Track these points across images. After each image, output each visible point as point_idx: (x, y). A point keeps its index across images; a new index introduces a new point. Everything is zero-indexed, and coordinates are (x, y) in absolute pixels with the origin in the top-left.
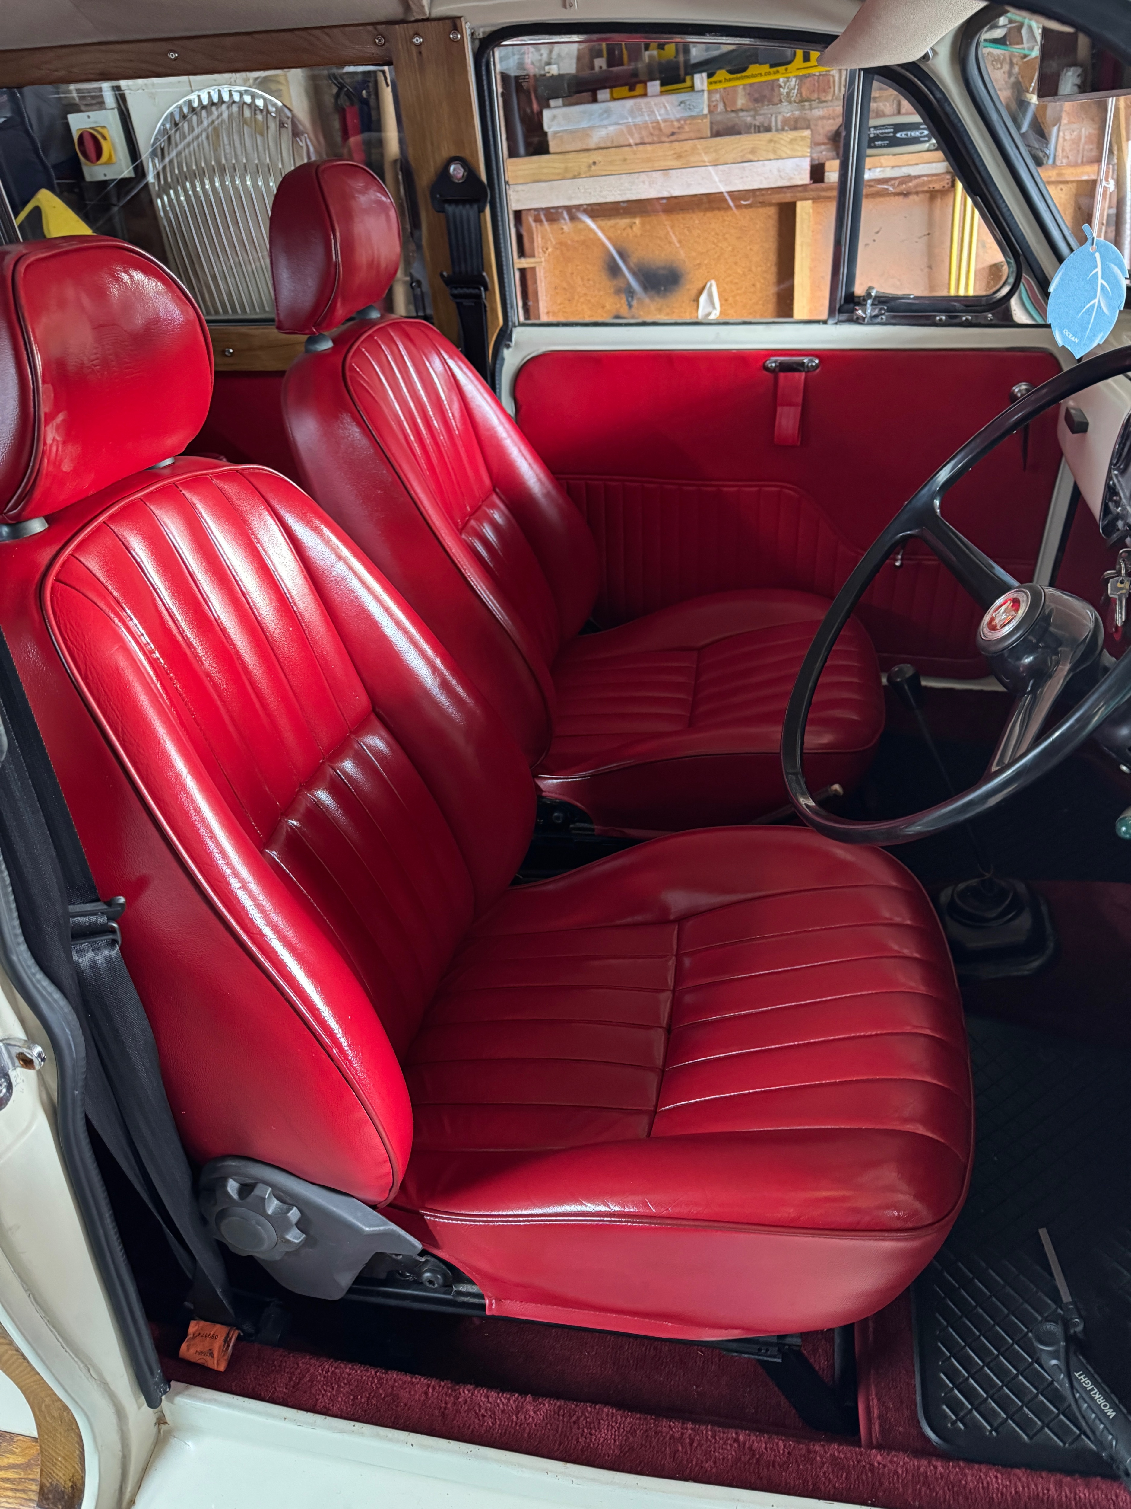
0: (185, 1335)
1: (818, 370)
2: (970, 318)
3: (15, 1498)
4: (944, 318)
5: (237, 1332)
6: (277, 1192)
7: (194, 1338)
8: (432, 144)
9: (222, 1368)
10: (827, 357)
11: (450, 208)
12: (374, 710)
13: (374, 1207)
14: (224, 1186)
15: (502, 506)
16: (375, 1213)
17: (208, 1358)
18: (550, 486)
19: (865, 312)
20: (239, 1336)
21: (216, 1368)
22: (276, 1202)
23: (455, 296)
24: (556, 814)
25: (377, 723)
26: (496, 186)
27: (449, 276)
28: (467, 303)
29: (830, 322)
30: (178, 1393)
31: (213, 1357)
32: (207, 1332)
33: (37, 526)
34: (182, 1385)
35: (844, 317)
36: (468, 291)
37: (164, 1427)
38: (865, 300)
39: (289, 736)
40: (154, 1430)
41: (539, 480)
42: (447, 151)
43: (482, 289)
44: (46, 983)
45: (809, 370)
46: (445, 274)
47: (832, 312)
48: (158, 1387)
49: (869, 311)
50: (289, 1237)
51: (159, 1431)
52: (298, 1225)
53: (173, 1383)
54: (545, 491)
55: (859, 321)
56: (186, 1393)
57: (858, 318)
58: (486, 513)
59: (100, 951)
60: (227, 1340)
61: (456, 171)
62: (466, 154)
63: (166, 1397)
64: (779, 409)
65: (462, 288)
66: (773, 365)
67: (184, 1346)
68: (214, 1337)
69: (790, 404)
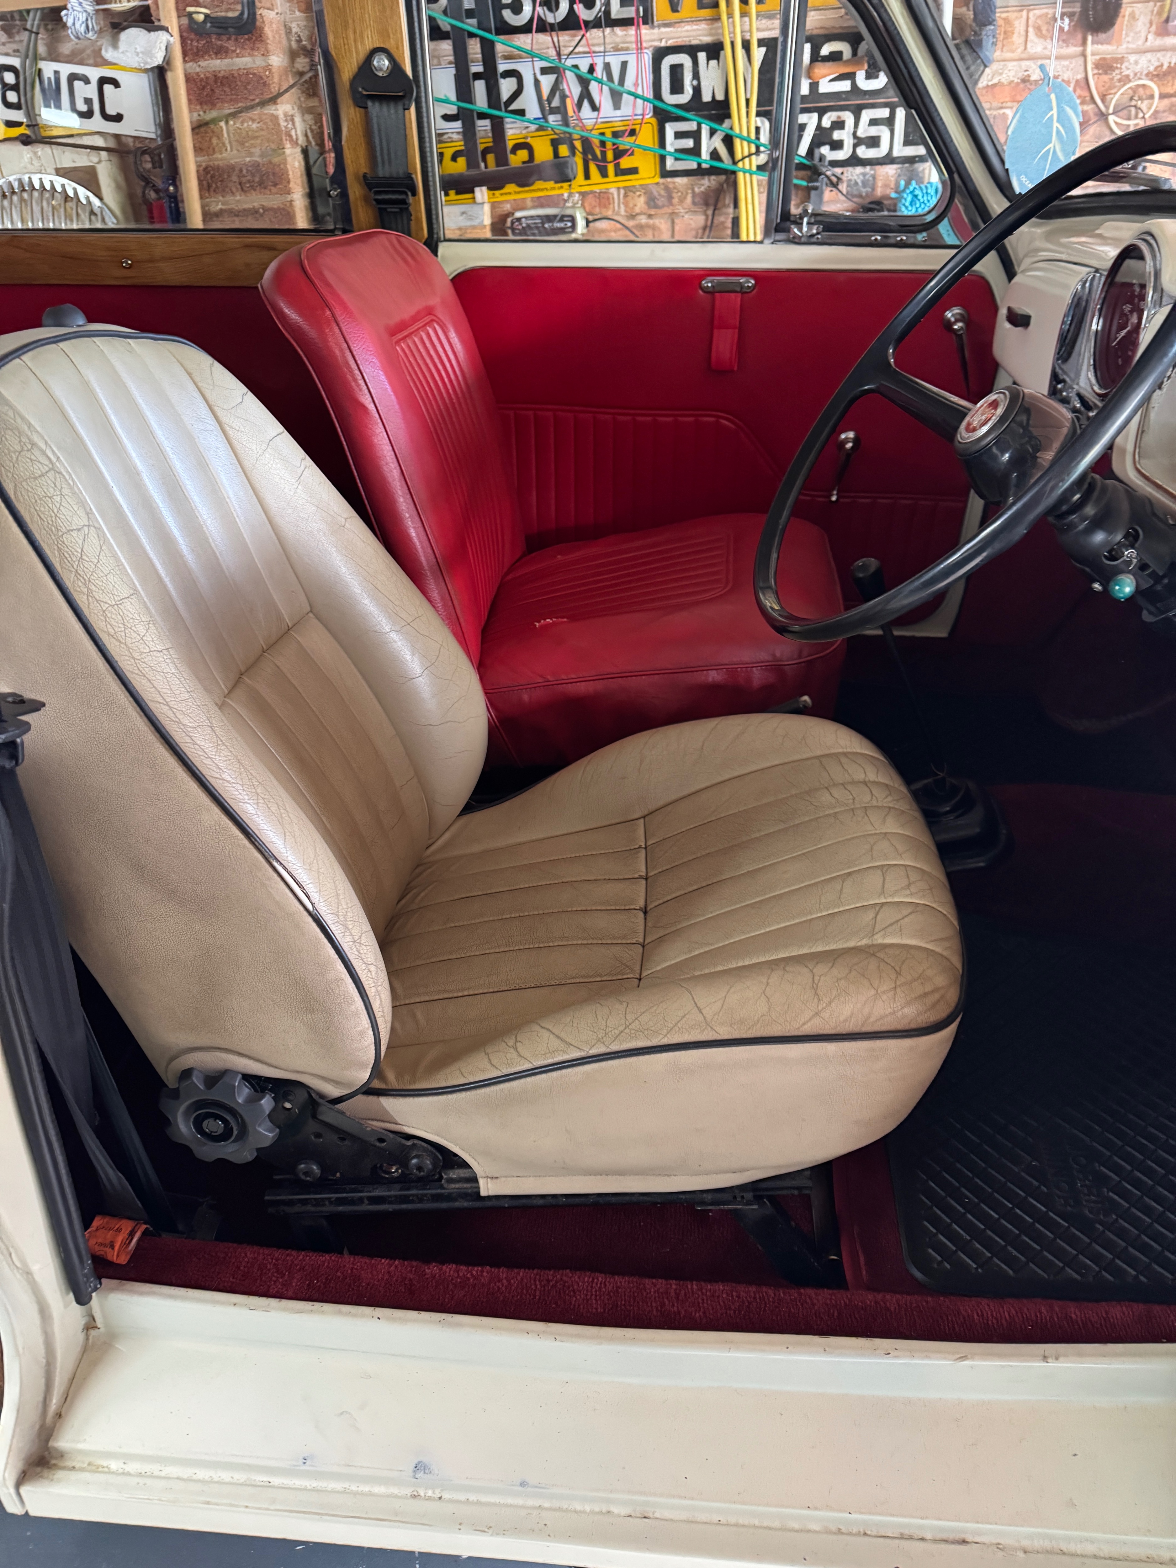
1: (755, 291)
2: (904, 238)
4: (879, 238)
5: (145, 1226)
7: (97, 1230)
8: (355, 32)
9: (122, 1261)
10: (764, 278)
11: (371, 105)
17: (108, 1251)
19: (801, 230)
20: (146, 1231)
21: (115, 1261)
23: (378, 202)
26: (422, 83)
27: (372, 179)
29: (767, 241)
31: (113, 1250)
32: (111, 1227)
35: (781, 236)
36: (393, 196)
37: (93, 1333)
38: (801, 218)
40: (81, 1337)
42: (370, 42)
43: (409, 194)
45: (743, 292)
46: (368, 176)
47: (767, 233)
48: (88, 1280)
49: (805, 229)
51: (87, 1339)
55: (796, 241)
57: (794, 238)
60: (132, 1234)
61: (382, 63)
62: (390, 45)
63: (97, 1295)
64: (716, 332)
65: (387, 192)
66: (710, 285)
68: (119, 1231)
69: (727, 327)
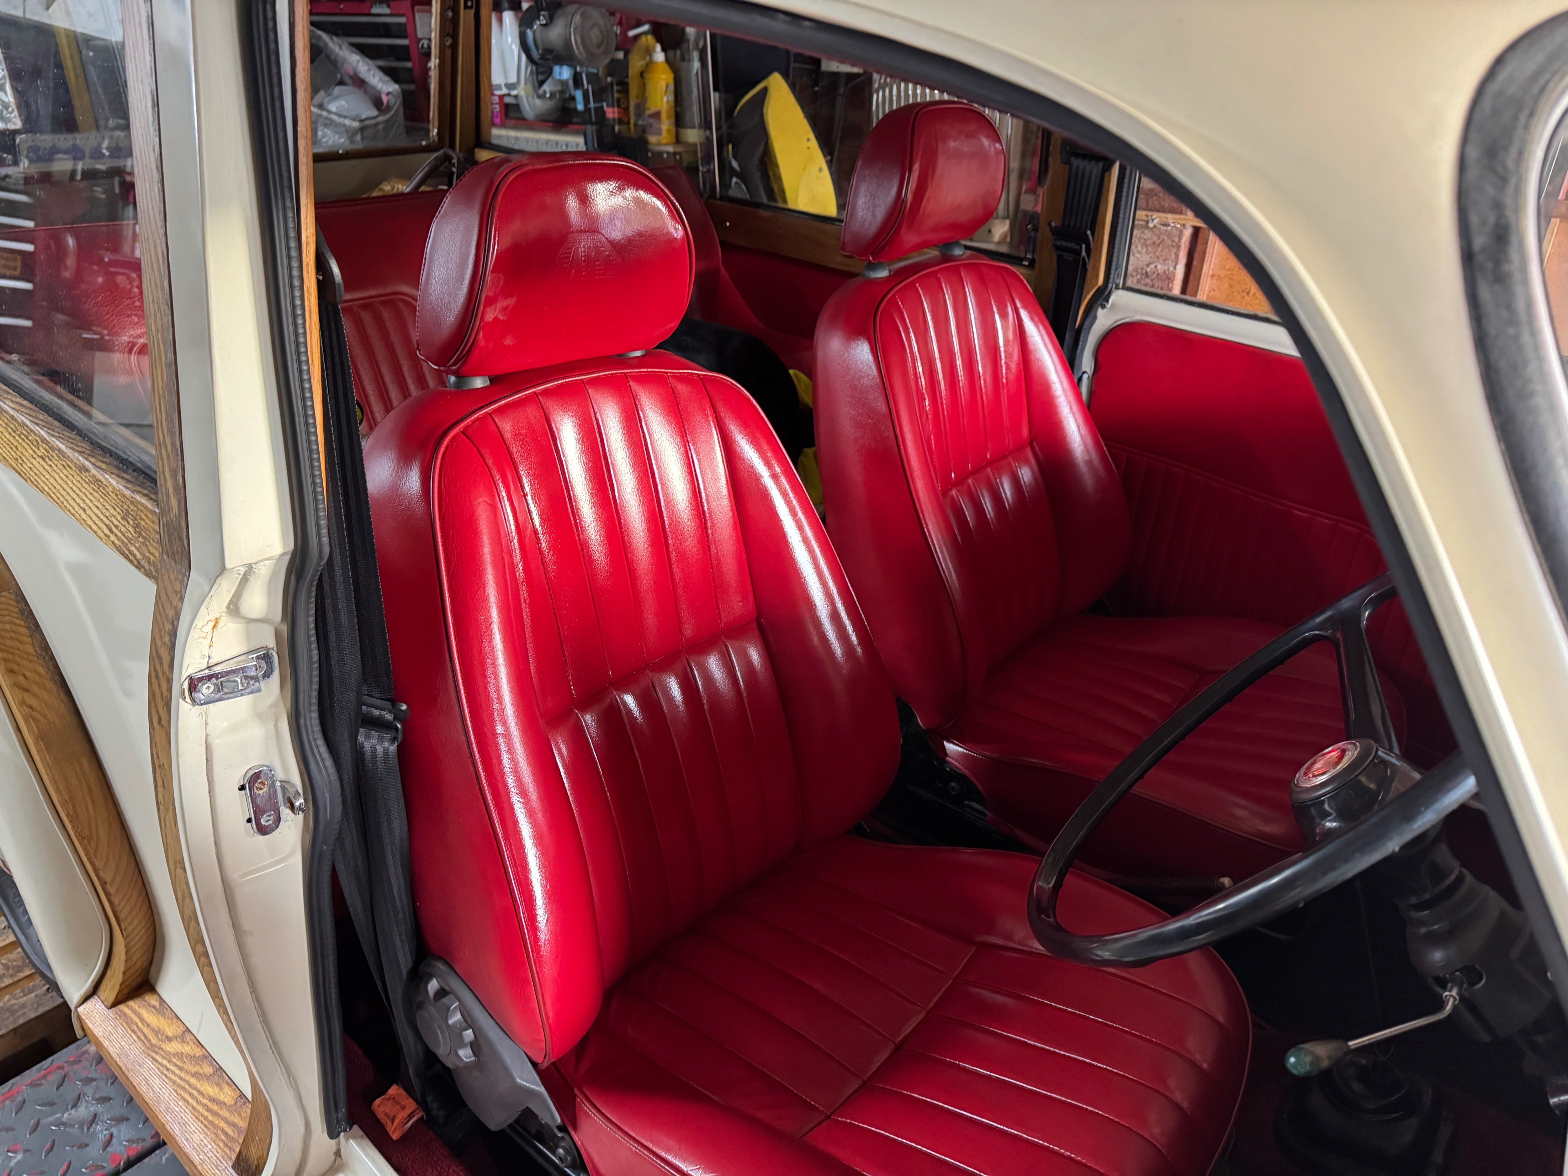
0: (384, 1092)
3: (223, 1150)
5: (422, 1113)
6: (462, 1009)
7: (388, 1099)
9: (395, 1137)
11: (1075, 162)
12: (758, 620)
13: (535, 1065)
14: (427, 983)
15: (1033, 461)
16: (533, 1071)
17: (389, 1122)
18: (1094, 455)
20: (422, 1118)
21: (390, 1134)
22: (458, 1017)
23: (1057, 248)
24: (953, 784)
25: (756, 633)
27: (1056, 227)
28: (1067, 256)
30: (354, 1138)
31: (393, 1123)
32: (400, 1100)
33: (479, 383)
34: (361, 1133)
36: (1070, 245)
37: (338, 1160)
39: (650, 619)
40: (330, 1158)
41: (1086, 446)
43: (1084, 246)
44: (323, 749)
46: (1053, 224)
48: (342, 1123)
50: (461, 1053)
51: (335, 1161)
52: (472, 1044)
53: (355, 1127)
54: (1087, 458)
56: (358, 1140)
58: (1010, 465)
59: (383, 742)
60: (410, 1116)
63: (344, 1135)
65: (1066, 241)
67: (377, 1101)
68: (403, 1108)
